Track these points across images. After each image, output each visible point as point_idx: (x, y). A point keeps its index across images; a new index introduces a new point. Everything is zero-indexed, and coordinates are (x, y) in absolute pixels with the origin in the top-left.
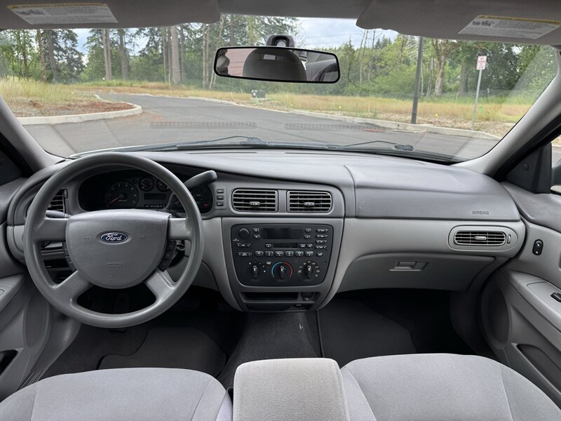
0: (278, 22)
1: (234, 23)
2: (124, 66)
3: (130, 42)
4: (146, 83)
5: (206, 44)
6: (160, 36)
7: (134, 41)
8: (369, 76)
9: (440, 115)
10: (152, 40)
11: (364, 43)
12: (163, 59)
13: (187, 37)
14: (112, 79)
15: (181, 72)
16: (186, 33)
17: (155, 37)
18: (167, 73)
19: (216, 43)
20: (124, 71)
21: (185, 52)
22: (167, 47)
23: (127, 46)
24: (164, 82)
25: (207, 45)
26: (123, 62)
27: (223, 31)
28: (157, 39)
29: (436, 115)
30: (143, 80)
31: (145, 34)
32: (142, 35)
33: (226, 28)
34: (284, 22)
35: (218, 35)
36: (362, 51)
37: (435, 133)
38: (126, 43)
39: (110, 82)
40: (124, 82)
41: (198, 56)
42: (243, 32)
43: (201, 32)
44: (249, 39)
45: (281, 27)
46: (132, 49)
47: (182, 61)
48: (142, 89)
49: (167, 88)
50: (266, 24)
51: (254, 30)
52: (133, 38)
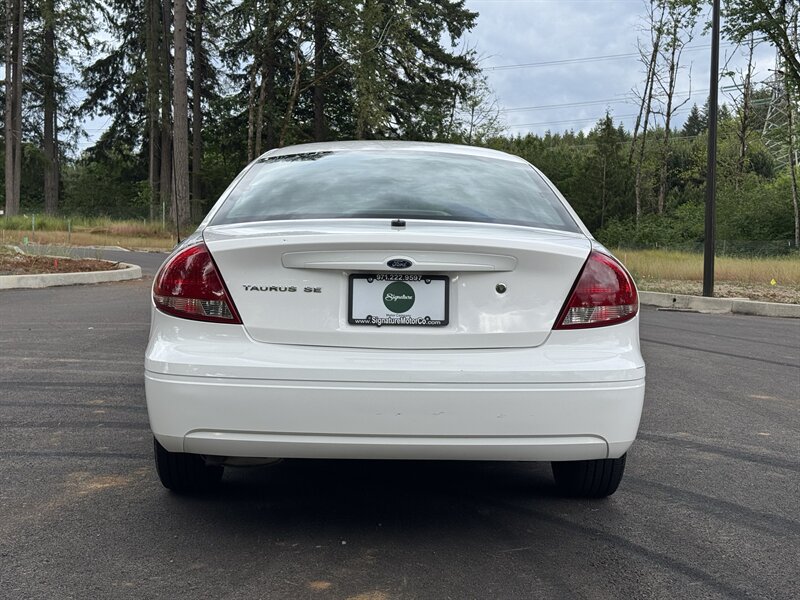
0: (431, 76)
1: (323, 81)
2: (50, 182)
3: (67, 128)
4: (107, 223)
5: (255, 133)
6: (142, 112)
7: (77, 123)
8: (661, 203)
9: (779, 282)
10: (122, 121)
11: (642, 123)
12: (147, 165)
13: (208, 114)
14: (21, 213)
15: (191, 197)
16: (205, 106)
17: (131, 115)
18: (158, 200)
19: (278, 130)
20: (50, 195)
21: (202, 150)
22: (159, 140)
23: (62, 137)
24: (148, 221)
25: (259, 135)
26: (49, 175)
27: (296, 103)
28: (133, 119)
29: (773, 282)
30: (96, 215)
31: (104, 108)
32: (99, 110)
33: (304, 94)
34: (445, 76)
35: (285, 111)
36: (640, 142)
37: (747, 314)
38: (58, 129)
39: (15, 219)
40: (50, 220)
41: (233, 159)
42: (345, 102)
43: (243, 103)
44: (360, 121)
45: (436, 88)
46: (72, 143)
47: (196, 171)
48: (97, 237)
49: (156, 234)
50: (401, 82)
51: (371, 97)
52: (77, 118)
